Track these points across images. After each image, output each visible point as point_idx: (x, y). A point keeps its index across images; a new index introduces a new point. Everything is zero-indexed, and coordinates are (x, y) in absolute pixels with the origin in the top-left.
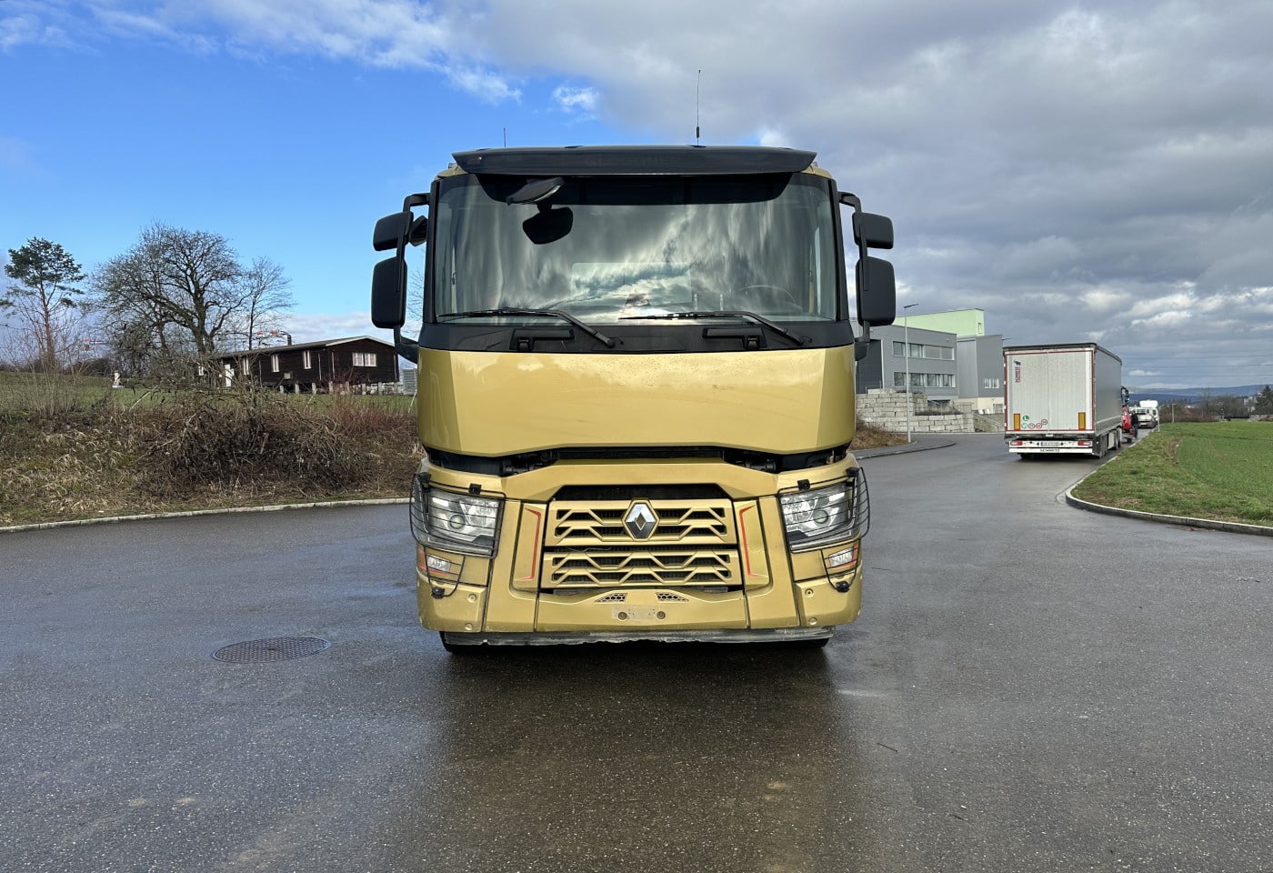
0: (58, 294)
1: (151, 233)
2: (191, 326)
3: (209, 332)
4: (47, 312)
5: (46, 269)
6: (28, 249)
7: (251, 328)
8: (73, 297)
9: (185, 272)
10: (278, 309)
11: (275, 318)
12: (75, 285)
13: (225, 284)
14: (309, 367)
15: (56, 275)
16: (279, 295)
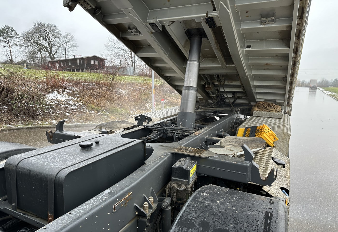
0: (13, 42)
1: (37, 24)
2: (48, 52)
3: (53, 54)
4: (10, 47)
5: (9, 34)
6: (3, 28)
7: (66, 53)
8: (18, 43)
9: (45, 35)
10: (73, 48)
11: (72, 50)
12: (17, 39)
13: (57, 40)
14: (79, 64)
15: (12, 37)
16: (73, 44)
